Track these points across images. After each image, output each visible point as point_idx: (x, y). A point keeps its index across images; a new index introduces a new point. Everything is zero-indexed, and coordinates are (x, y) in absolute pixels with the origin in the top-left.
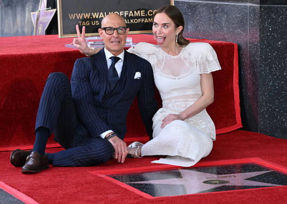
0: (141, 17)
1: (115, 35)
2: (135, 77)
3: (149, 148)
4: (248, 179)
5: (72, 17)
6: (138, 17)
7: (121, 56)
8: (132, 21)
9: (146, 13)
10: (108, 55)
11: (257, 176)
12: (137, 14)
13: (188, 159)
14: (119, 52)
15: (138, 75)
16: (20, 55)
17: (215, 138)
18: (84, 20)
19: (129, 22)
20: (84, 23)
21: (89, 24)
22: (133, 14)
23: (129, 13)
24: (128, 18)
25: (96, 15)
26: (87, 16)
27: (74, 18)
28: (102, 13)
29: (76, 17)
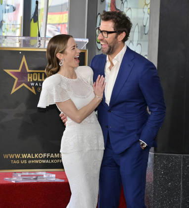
6: (57, 159)
18: (15, 159)
19: (51, 161)
20: (15, 162)
21: (19, 162)
22: (54, 155)
23: (50, 155)
24: (49, 159)
25: (24, 156)
26: (18, 156)
27: (7, 157)
28: (29, 154)
29: (9, 157)
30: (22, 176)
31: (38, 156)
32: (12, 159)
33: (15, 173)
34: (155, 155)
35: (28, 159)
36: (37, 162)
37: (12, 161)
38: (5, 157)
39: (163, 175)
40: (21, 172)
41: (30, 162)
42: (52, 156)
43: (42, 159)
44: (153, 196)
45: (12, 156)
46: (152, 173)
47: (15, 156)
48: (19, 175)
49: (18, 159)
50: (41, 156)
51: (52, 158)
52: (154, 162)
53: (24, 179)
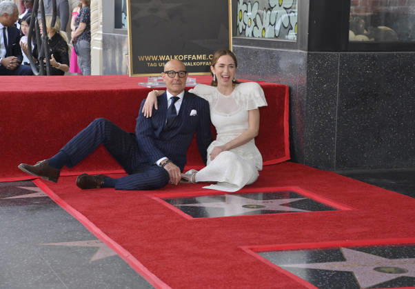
0: (203, 61)
1: (176, 77)
2: (191, 114)
3: (202, 175)
4: (283, 205)
5: (141, 58)
6: (200, 61)
7: (181, 96)
8: (194, 64)
9: (207, 57)
10: (169, 95)
11: (291, 203)
12: (199, 57)
13: (235, 186)
14: (179, 92)
15: (193, 112)
16: (95, 91)
17: (261, 168)
18: (151, 61)
19: (192, 64)
20: (152, 65)
21: (156, 65)
22: (196, 57)
23: (192, 57)
24: (191, 61)
25: (162, 58)
26: (155, 58)
27: (143, 60)
28: (168, 56)
29: (145, 59)
32: (148, 61)
33: (151, 77)
34: (308, 54)
37: (148, 64)
38: (140, 60)
39: (317, 76)
40: (157, 77)
42: (194, 57)
44: (305, 99)
45: (148, 58)
46: (306, 74)
47: (151, 59)
48: (155, 79)
49: (155, 61)
50: (181, 58)
51: (194, 61)
52: (308, 62)
53: (160, 83)
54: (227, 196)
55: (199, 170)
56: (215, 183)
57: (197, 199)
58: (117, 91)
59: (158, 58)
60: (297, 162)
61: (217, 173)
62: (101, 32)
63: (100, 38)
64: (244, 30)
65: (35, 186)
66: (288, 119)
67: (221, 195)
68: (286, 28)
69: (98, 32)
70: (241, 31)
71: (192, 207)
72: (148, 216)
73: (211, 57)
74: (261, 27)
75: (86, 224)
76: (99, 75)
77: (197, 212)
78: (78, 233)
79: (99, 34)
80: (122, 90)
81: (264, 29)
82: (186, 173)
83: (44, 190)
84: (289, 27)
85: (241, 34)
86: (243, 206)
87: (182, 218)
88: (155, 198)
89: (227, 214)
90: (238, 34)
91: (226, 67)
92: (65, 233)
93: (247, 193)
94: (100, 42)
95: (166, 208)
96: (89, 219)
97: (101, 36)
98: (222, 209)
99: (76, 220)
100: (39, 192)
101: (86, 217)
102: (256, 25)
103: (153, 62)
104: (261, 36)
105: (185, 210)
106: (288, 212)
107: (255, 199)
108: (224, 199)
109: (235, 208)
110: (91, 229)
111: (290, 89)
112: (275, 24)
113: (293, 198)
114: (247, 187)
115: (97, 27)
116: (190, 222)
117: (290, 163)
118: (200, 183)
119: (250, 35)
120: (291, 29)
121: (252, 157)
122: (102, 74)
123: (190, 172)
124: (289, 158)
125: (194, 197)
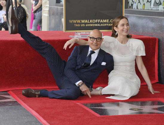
0: (107, 23)
4: (154, 109)
5: (71, 21)
6: (105, 23)
8: (102, 25)
9: (109, 21)
11: (159, 108)
12: (105, 21)
18: (77, 23)
19: (101, 25)
20: (77, 25)
21: (79, 26)
22: (103, 21)
23: (100, 21)
24: (100, 23)
25: (83, 21)
26: (79, 21)
27: (72, 22)
28: (86, 20)
29: (73, 22)
30: (81, 34)
31: (92, 21)
32: (75, 23)
33: (76, 32)
35: (85, 24)
36: (91, 25)
37: (75, 25)
38: (70, 22)
40: (80, 32)
41: (87, 25)
42: (102, 21)
43: (95, 23)
45: (75, 21)
47: (77, 22)
48: (79, 34)
50: (94, 21)
51: (102, 23)
53: (82, 36)
54: (120, 103)
55: (104, 87)
56: (113, 95)
57: (103, 104)
58: (57, 40)
59: (81, 21)
60: (162, 84)
61: (114, 89)
62: (48, 6)
63: (48, 9)
64: (132, 5)
65: (9, 95)
66: (157, 58)
67: (116, 103)
68: (157, 4)
69: (47, 5)
70: (130, 6)
71: (100, 109)
72: (74, 114)
73: (112, 21)
74: (142, 4)
75: (38, 118)
76: (46, 30)
77: (103, 112)
78: (33, 123)
79: (47, 7)
80: (60, 40)
81: (144, 4)
82: (97, 89)
83: (14, 98)
84: (160, 3)
85: (130, 7)
86: (130, 109)
87: (94, 115)
88: (78, 103)
89: (120, 114)
90: (128, 7)
91: (125, 26)
92: (26, 123)
93: (133, 101)
94: (47, 11)
95: (84, 109)
96: (40, 114)
97: (48, 8)
98: (117, 111)
99: (32, 115)
100: (11, 99)
101: (38, 113)
102: (139, 2)
103: (78, 24)
104: (142, 9)
105: (96, 111)
106: (156, 113)
107: (137, 105)
108: (118, 105)
109: (125, 110)
110: (41, 120)
111: (159, 40)
112: (151, 1)
113: (160, 105)
114: (132, 98)
115: (46, 2)
116: (99, 118)
117: (158, 84)
118: (104, 95)
119: (136, 8)
120: (161, 4)
121: (135, 80)
122: (48, 30)
123: (98, 88)
124: (158, 81)
125: (101, 103)
